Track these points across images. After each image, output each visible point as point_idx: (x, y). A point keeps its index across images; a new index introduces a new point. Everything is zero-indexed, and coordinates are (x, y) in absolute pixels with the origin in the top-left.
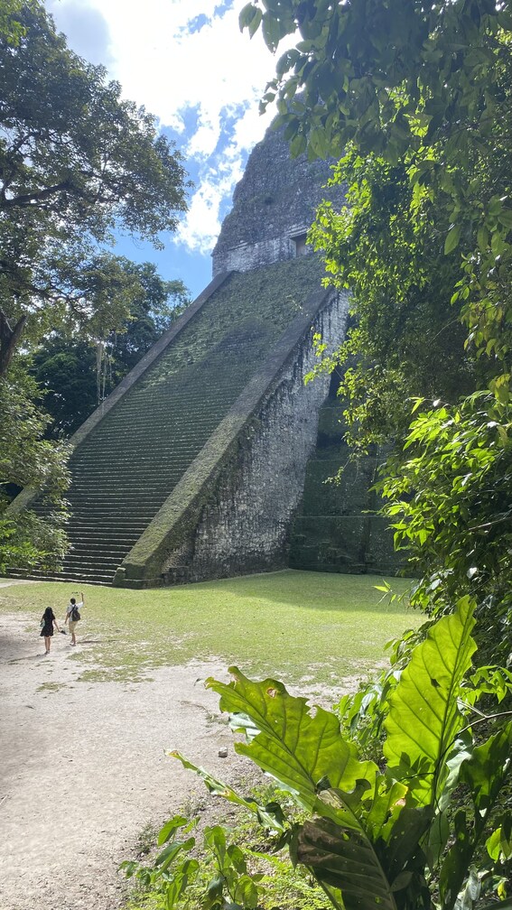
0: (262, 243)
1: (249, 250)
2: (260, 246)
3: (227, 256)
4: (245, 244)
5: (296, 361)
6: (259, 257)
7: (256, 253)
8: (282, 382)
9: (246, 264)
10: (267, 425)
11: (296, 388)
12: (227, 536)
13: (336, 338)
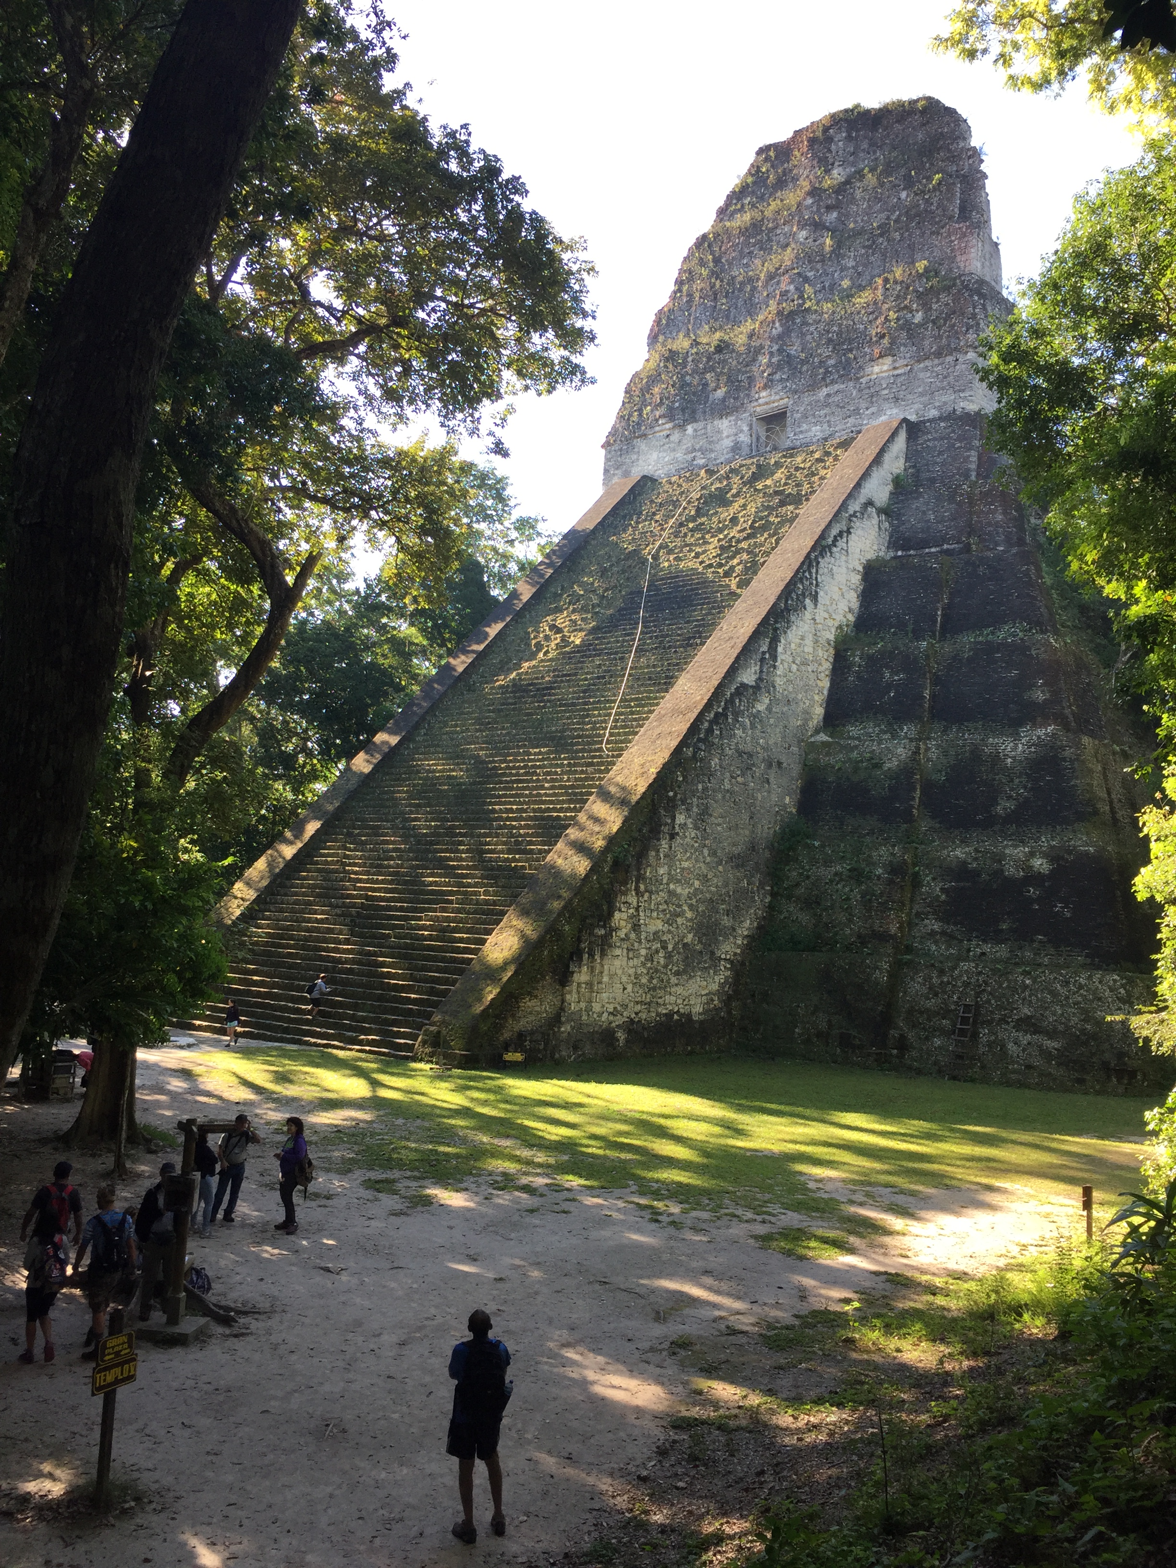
0: (701, 425)
1: (675, 437)
2: (695, 430)
3: (632, 447)
4: (668, 426)
5: (765, 648)
6: (694, 450)
7: (687, 444)
8: (737, 689)
9: (669, 463)
10: (706, 769)
11: (764, 701)
12: (624, 980)
13: (842, 607)
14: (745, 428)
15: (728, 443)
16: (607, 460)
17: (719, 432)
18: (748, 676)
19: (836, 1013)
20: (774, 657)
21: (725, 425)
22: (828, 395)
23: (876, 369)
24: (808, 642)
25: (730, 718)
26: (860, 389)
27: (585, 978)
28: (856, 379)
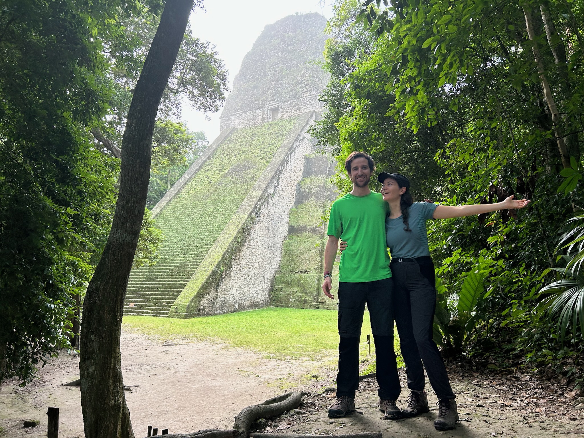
0: (252, 112)
1: (244, 115)
2: (250, 113)
3: (229, 119)
4: (241, 112)
5: (276, 182)
6: (250, 120)
7: (247, 118)
8: (268, 195)
9: (241, 124)
10: (259, 220)
11: (276, 198)
12: (236, 287)
13: (298, 169)
14: (266, 113)
15: (260, 117)
16: (221, 123)
17: (258, 114)
18: (271, 191)
19: (302, 293)
20: (278, 184)
21: (259, 112)
22: (291, 103)
23: (305, 95)
24: (288, 180)
25: (266, 203)
26: (300, 101)
27: (224, 287)
28: (298, 98)
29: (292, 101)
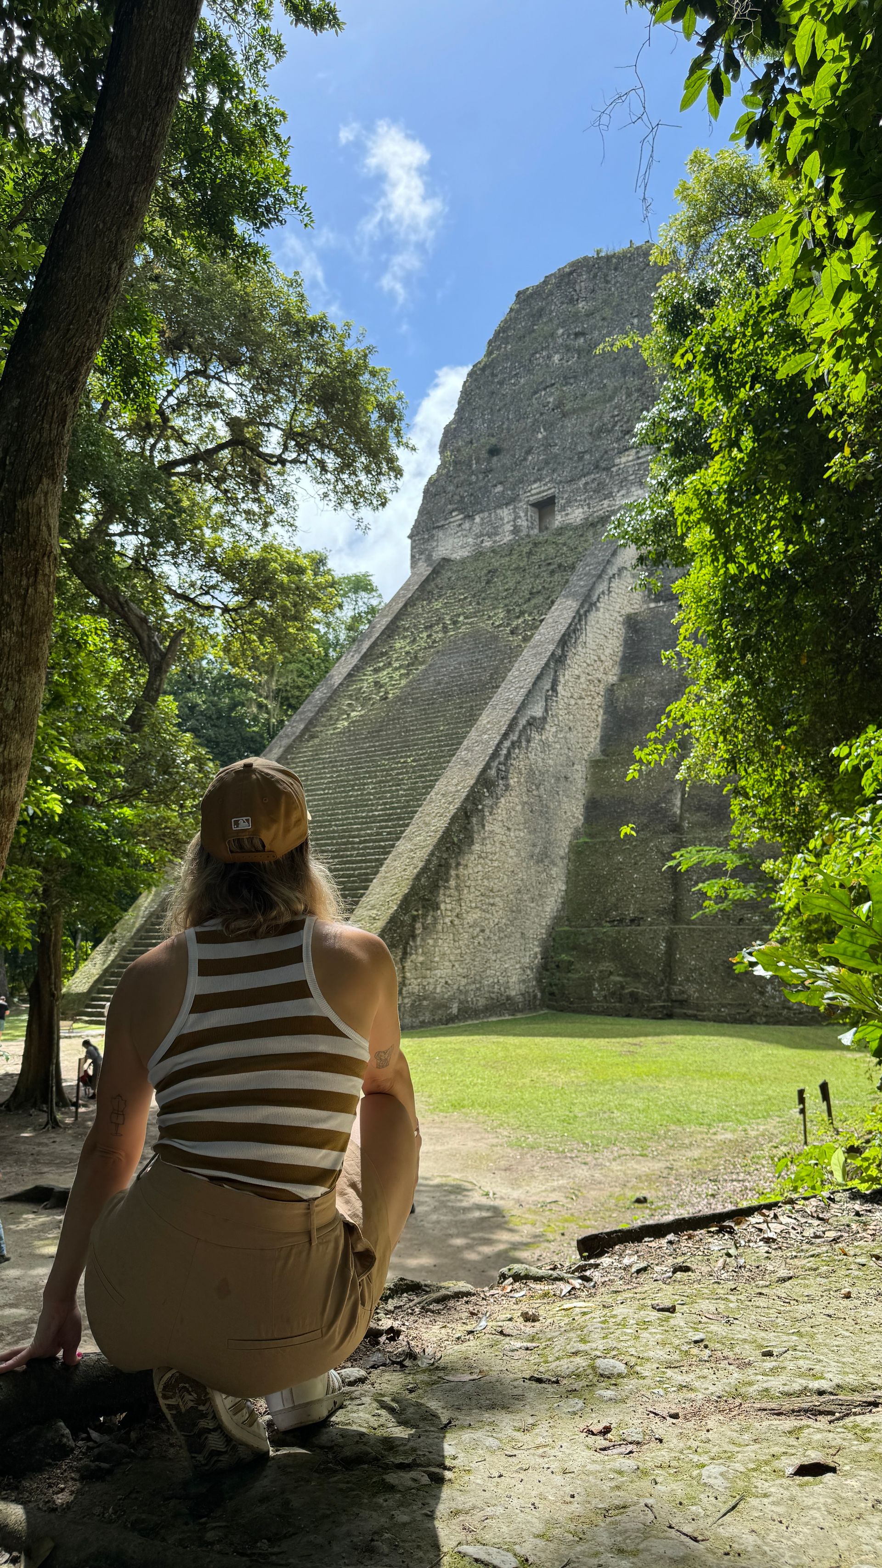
0: (486, 514)
1: (467, 525)
2: (482, 519)
3: (433, 536)
4: (461, 516)
5: (548, 687)
6: (483, 535)
7: (476, 530)
8: (528, 721)
9: (462, 547)
10: (507, 786)
11: (550, 730)
12: (452, 958)
13: (608, 651)
14: (522, 514)
15: (509, 527)
16: (413, 548)
17: (502, 519)
18: (537, 711)
19: (625, 976)
20: (556, 691)
21: (505, 513)
22: (587, 483)
23: (623, 460)
24: (582, 680)
25: (524, 744)
26: (611, 477)
27: (421, 959)
28: (607, 469)
29: (588, 478)
